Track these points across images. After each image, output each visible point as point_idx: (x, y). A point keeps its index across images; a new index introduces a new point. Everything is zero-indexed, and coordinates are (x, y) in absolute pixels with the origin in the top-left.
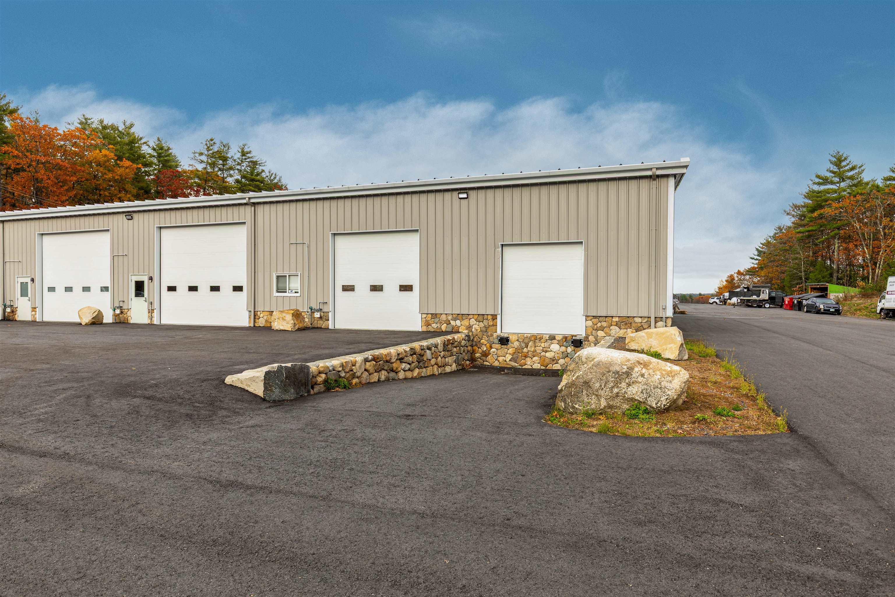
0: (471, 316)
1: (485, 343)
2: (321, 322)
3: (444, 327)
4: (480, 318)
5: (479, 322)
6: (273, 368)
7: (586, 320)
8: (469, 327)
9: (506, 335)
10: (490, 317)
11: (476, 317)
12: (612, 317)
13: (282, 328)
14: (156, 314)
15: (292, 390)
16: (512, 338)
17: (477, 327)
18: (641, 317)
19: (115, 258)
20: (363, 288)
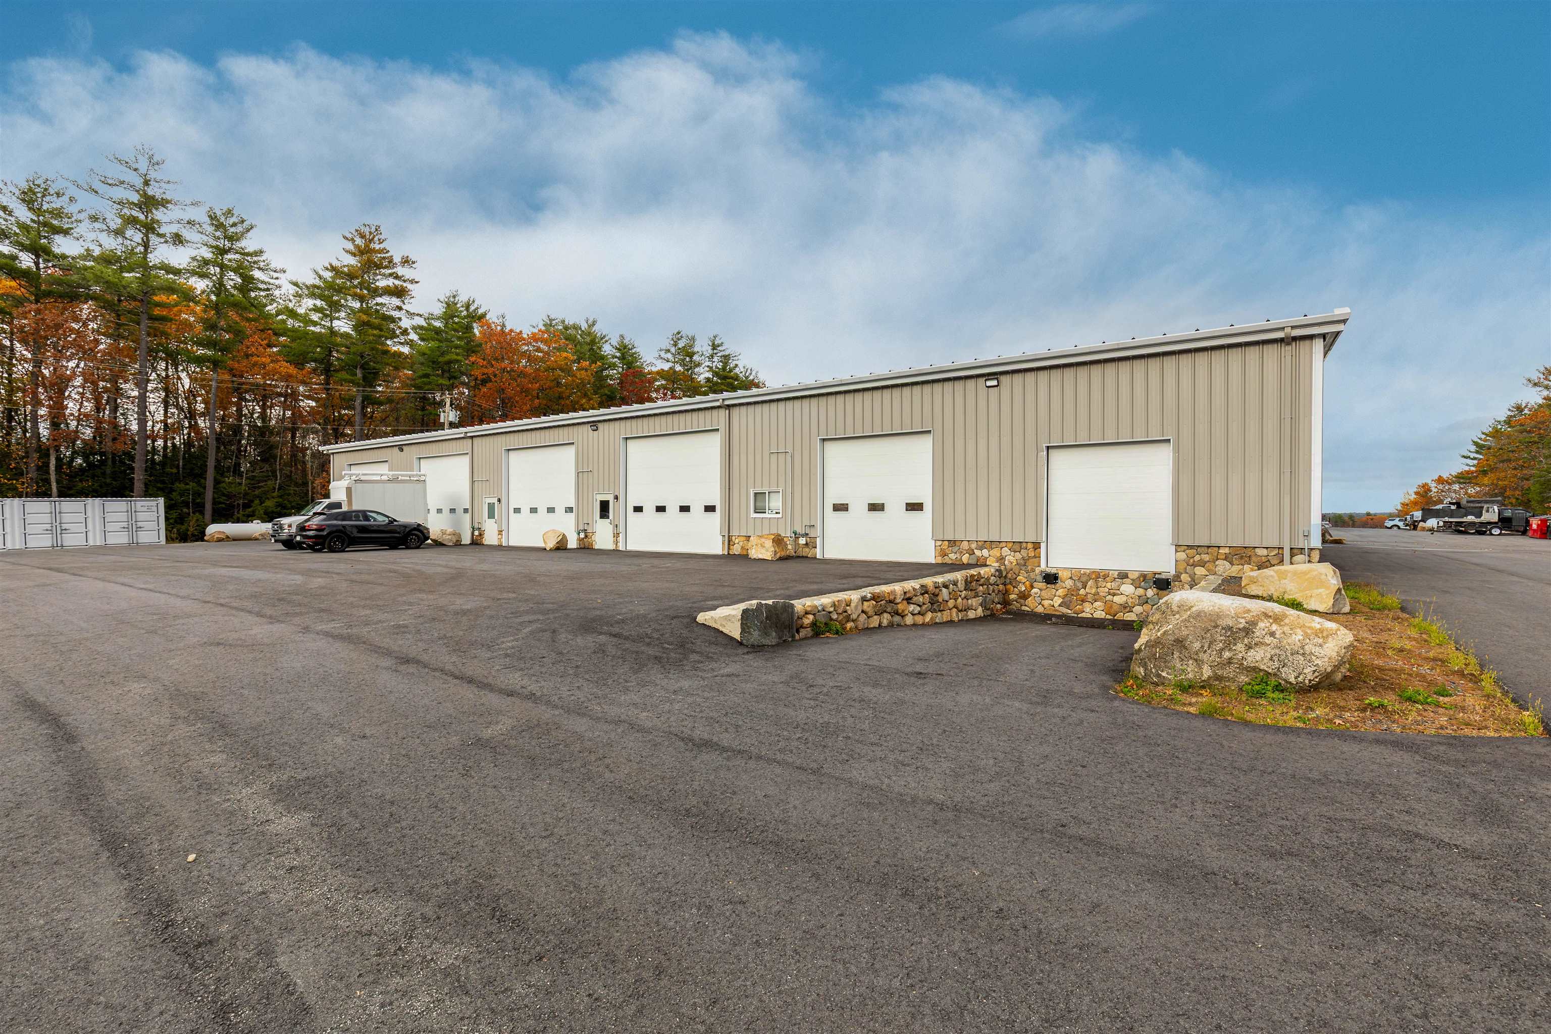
0: (1004, 544)
1: (1024, 580)
2: (807, 550)
3: (965, 559)
4: (1017, 547)
5: (1015, 552)
6: (751, 605)
7: (1176, 551)
8: (1001, 559)
9: (1054, 571)
10: (1030, 546)
11: (1010, 545)
12: (1219, 547)
13: (761, 556)
14: (621, 538)
15: (774, 634)
16: (1062, 575)
17: (1011, 559)
18: (1267, 548)
19: (580, 475)
20: (858, 508)
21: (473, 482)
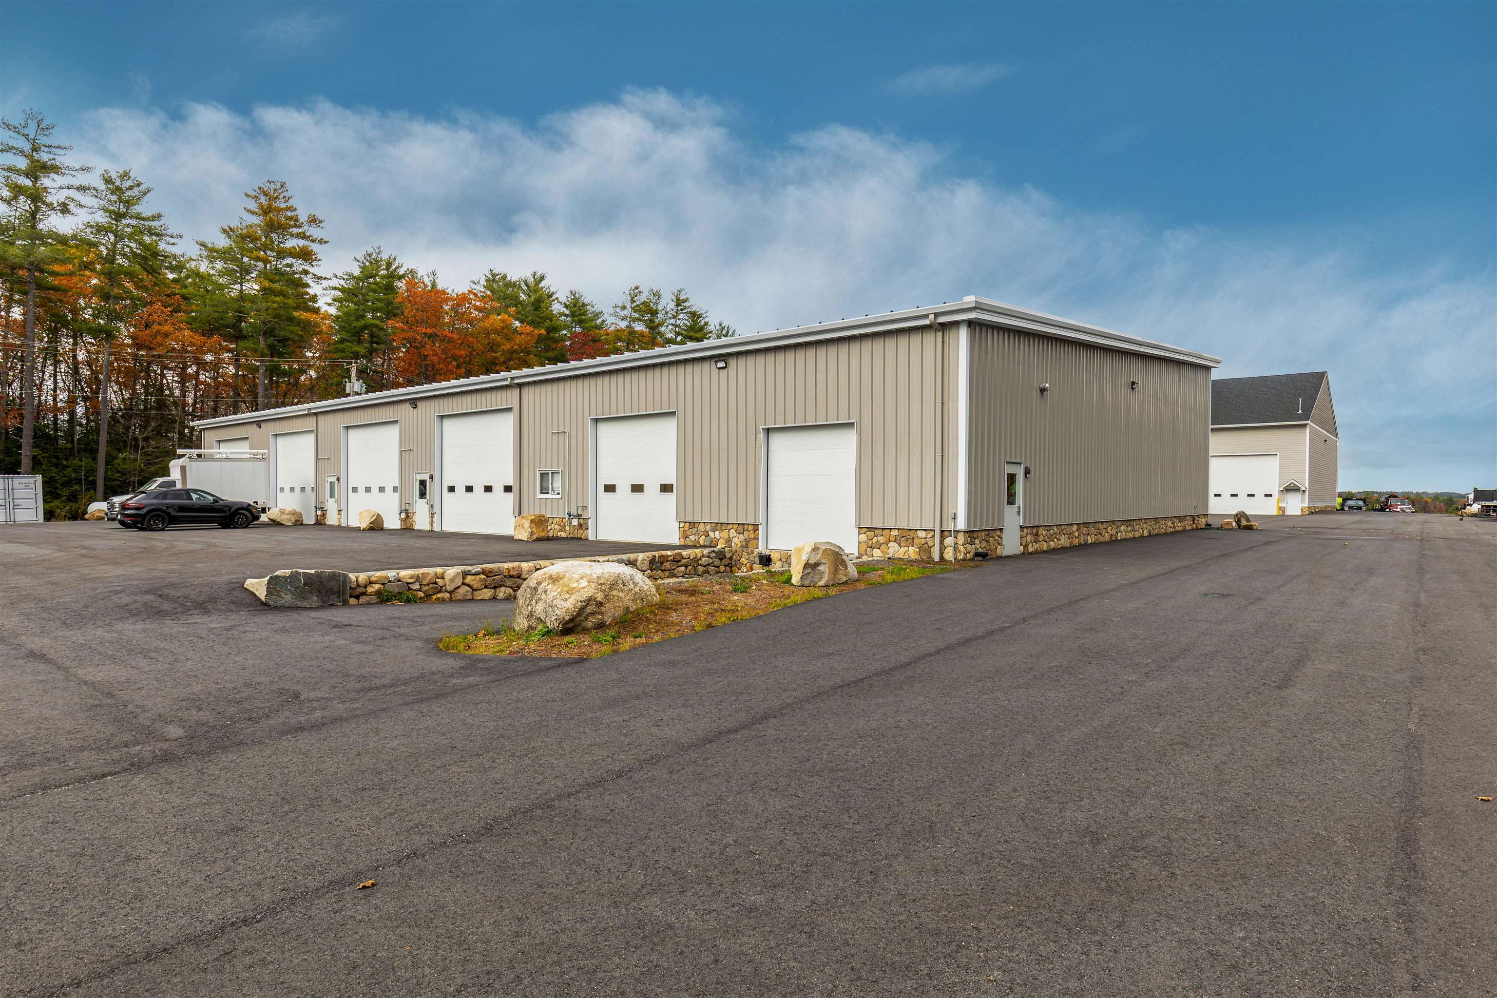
0: (730, 526)
1: (745, 562)
2: (581, 531)
3: (702, 541)
4: (740, 529)
5: (740, 533)
6: (285, 573)
7: (859, 533)
8: (729, 541)
9: (768, 553)
10: (751, 528)
11: (736, 527)
12: (891, 529)
14: (436, 519)
15: (316, 598)
16: (775, 557)
17: (737, 541)
18: (926, 530)
19: (403, 453)
20: (623, 489)
21: (317, 459)
